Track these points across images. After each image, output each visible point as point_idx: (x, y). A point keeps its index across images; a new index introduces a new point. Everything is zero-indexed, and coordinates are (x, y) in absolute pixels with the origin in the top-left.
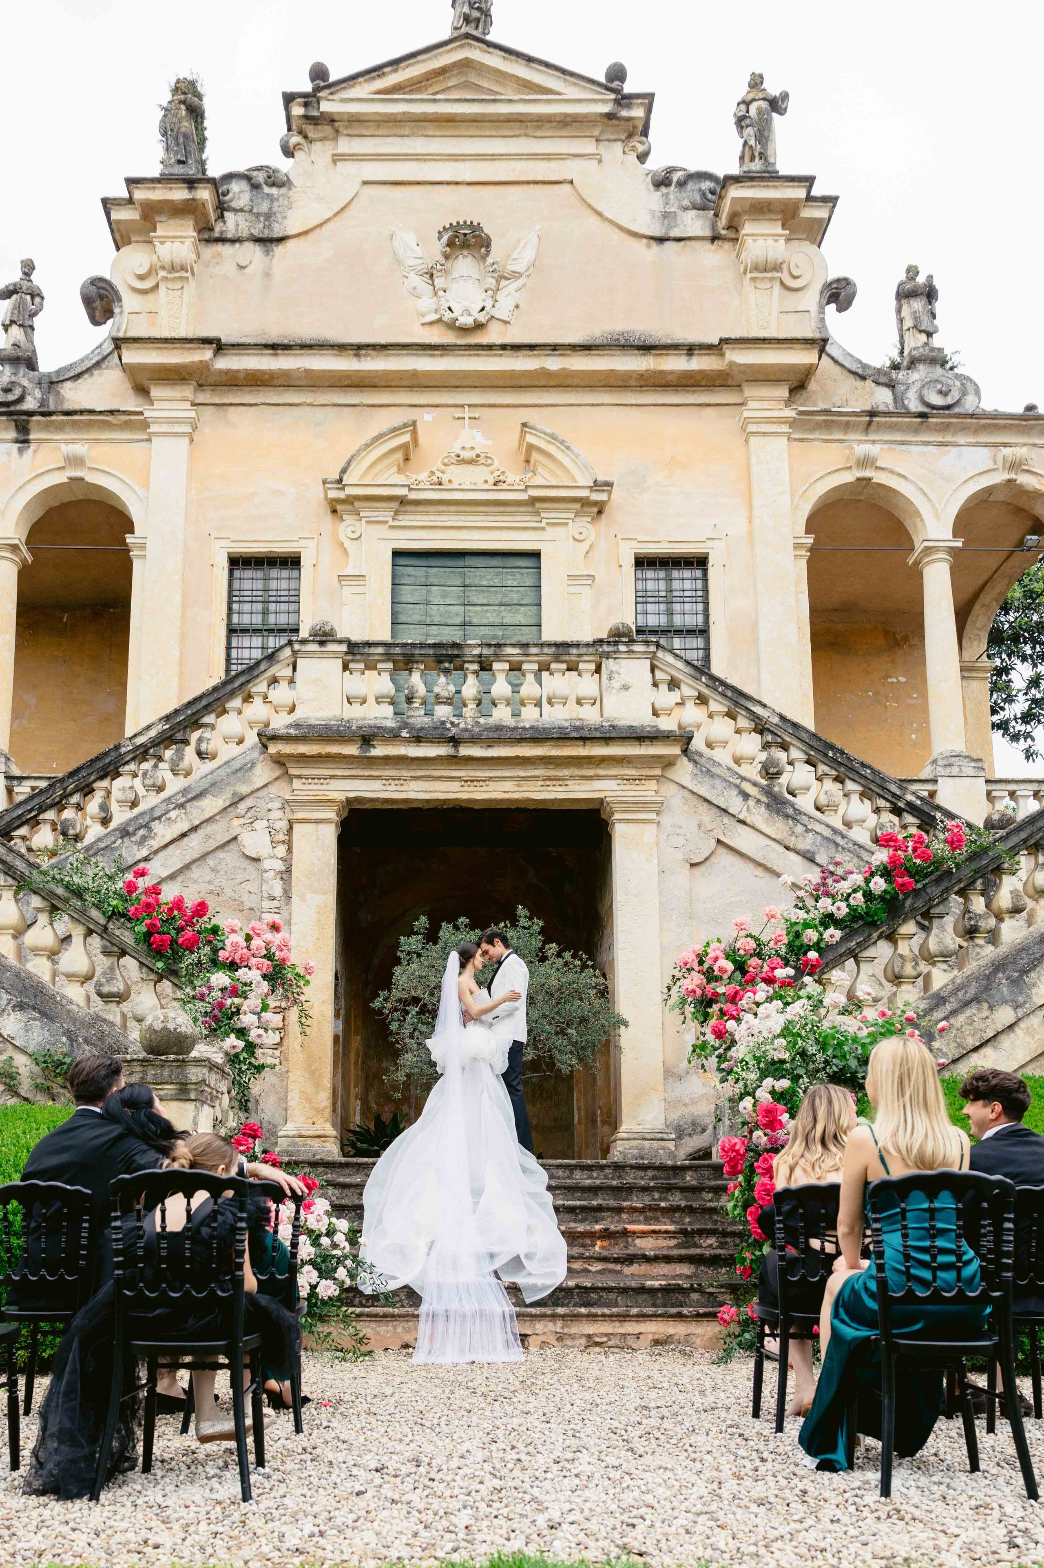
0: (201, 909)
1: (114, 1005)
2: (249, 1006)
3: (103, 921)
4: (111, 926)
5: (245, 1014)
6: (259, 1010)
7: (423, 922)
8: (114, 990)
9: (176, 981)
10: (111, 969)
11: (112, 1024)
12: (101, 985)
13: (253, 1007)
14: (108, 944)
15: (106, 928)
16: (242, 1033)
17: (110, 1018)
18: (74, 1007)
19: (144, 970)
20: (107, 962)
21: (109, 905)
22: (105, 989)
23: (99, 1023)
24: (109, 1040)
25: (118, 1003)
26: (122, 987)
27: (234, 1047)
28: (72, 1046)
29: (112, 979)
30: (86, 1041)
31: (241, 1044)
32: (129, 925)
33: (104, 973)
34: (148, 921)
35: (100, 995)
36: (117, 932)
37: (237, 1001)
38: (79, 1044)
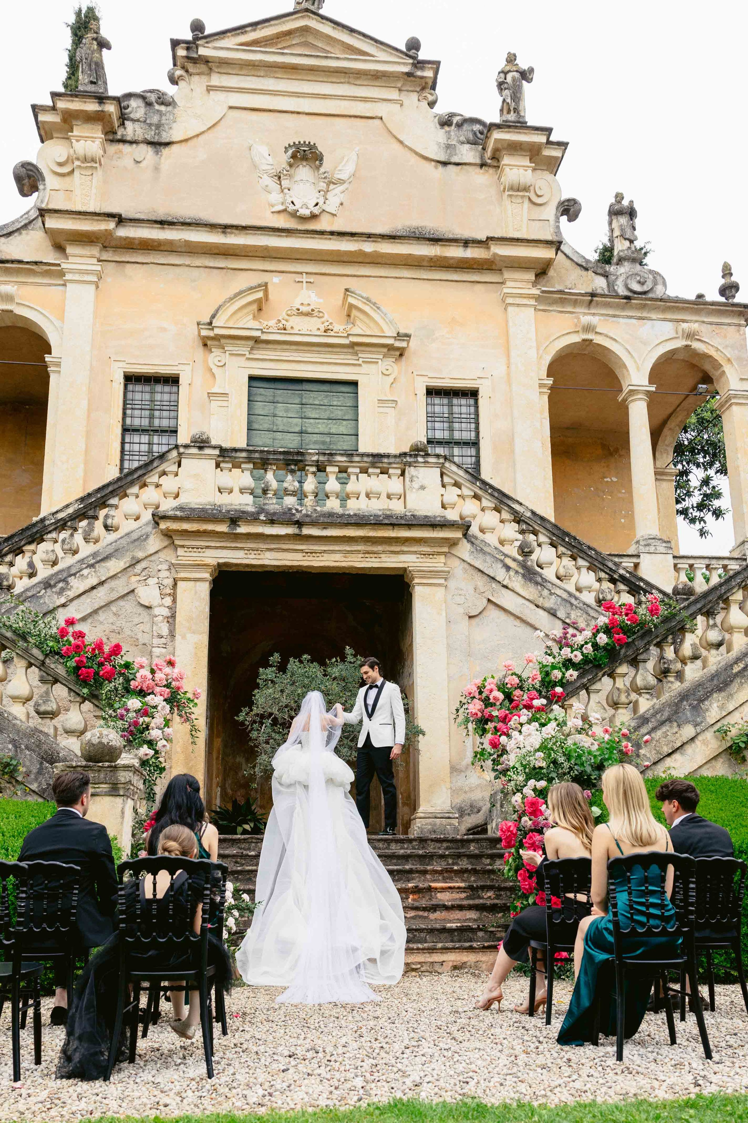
0: (117, 650)
1: (48, 720)
2: (156, 724)
3: (41, 657)
4: (47, 661)
5: (153, 729)
6: (162, 726)
7: (276, 657)
8: (49, 709)
9: (96, 703)
10: (47, 693)
11: (47, 735)
12: (39, 705)
13: (158, 724)
14: (45, 674)
15: (43, 663)
16: (151, 743)
17: (46, 730)
18: (18, 722)
19: (72, 694)
20: (44, 688)
21: (47, 646)
22: (42, 708)
23: (37, 734)
24: (45, 747)
25: (52, 718)
26: (55, 707)
27: (146, 755)
28: (16, 751)
29: (48, 701)
30: (27, 748)
31: (152, 752)
32: (62, 661)
33: (41, 696)
34: (77, 658)
35: (38, 713)
36: (52, 666)
37: (147, 719)
38: (22, 750)
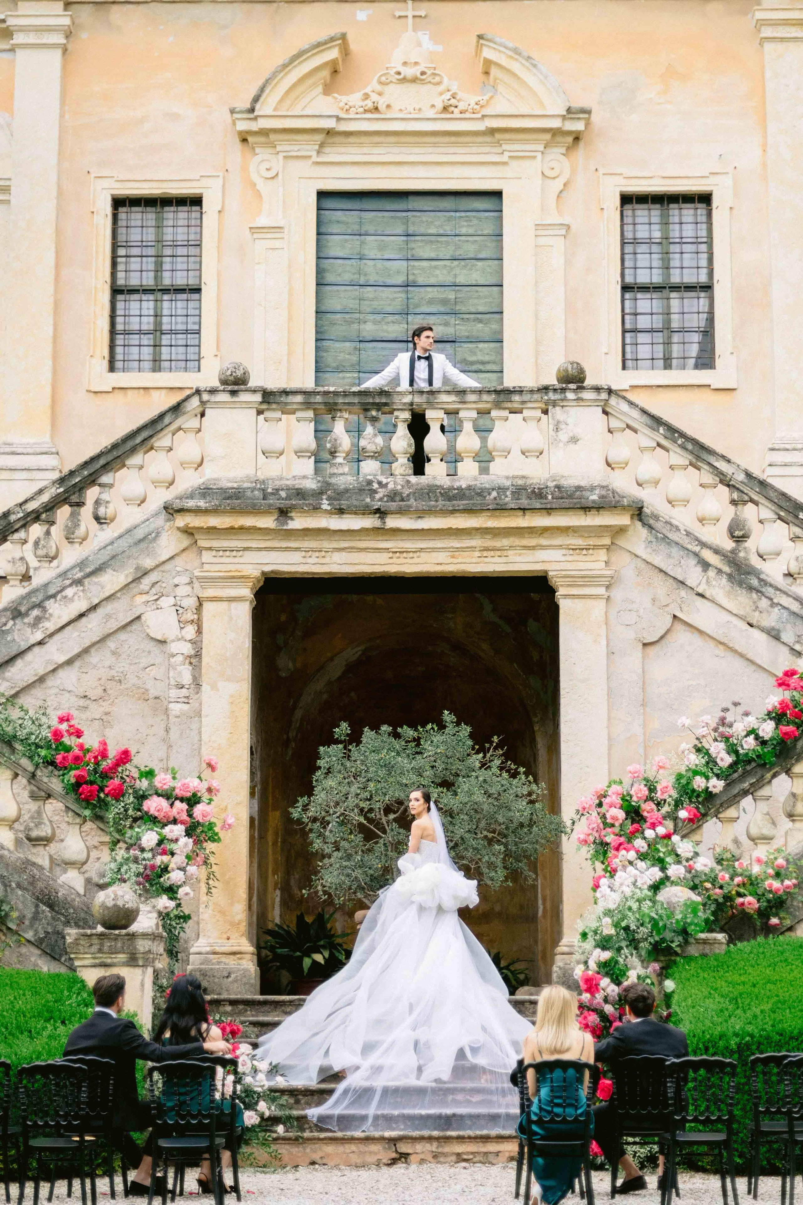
0: (125, 757)
1: (41, 848)
2: (176, 863)
3: (31, 768)
4: (39, 773)
5: (173, 870)
6: (184, 865)
7: (343, 729)
8: (42, 834)
9: (102, 826)
10: (39, 813)
11: (41, 868)
12: (30, 830)
13: (179, 863)
14: (35, 788)
15: (33, 775)
16: (171, 891)
17: (39, 861)
18: (6, 853)
19: (70, 814)
20: (33, 806)
21: (39, 756)
22: (34, 834)
23: (29, 867)
24: (40, 885)
25: (45, 845)
26: (49, 832)
27: (166, 908)
28: (6, 891)
29: (40, 823)
30: (19, 886)
31: (172, 904)
32: (56, 773)
33: (32, 818)
34: (78, 772)
35: (29, 839)
36: (45, 780)
37: (165, 858)
38: (12, 889)
